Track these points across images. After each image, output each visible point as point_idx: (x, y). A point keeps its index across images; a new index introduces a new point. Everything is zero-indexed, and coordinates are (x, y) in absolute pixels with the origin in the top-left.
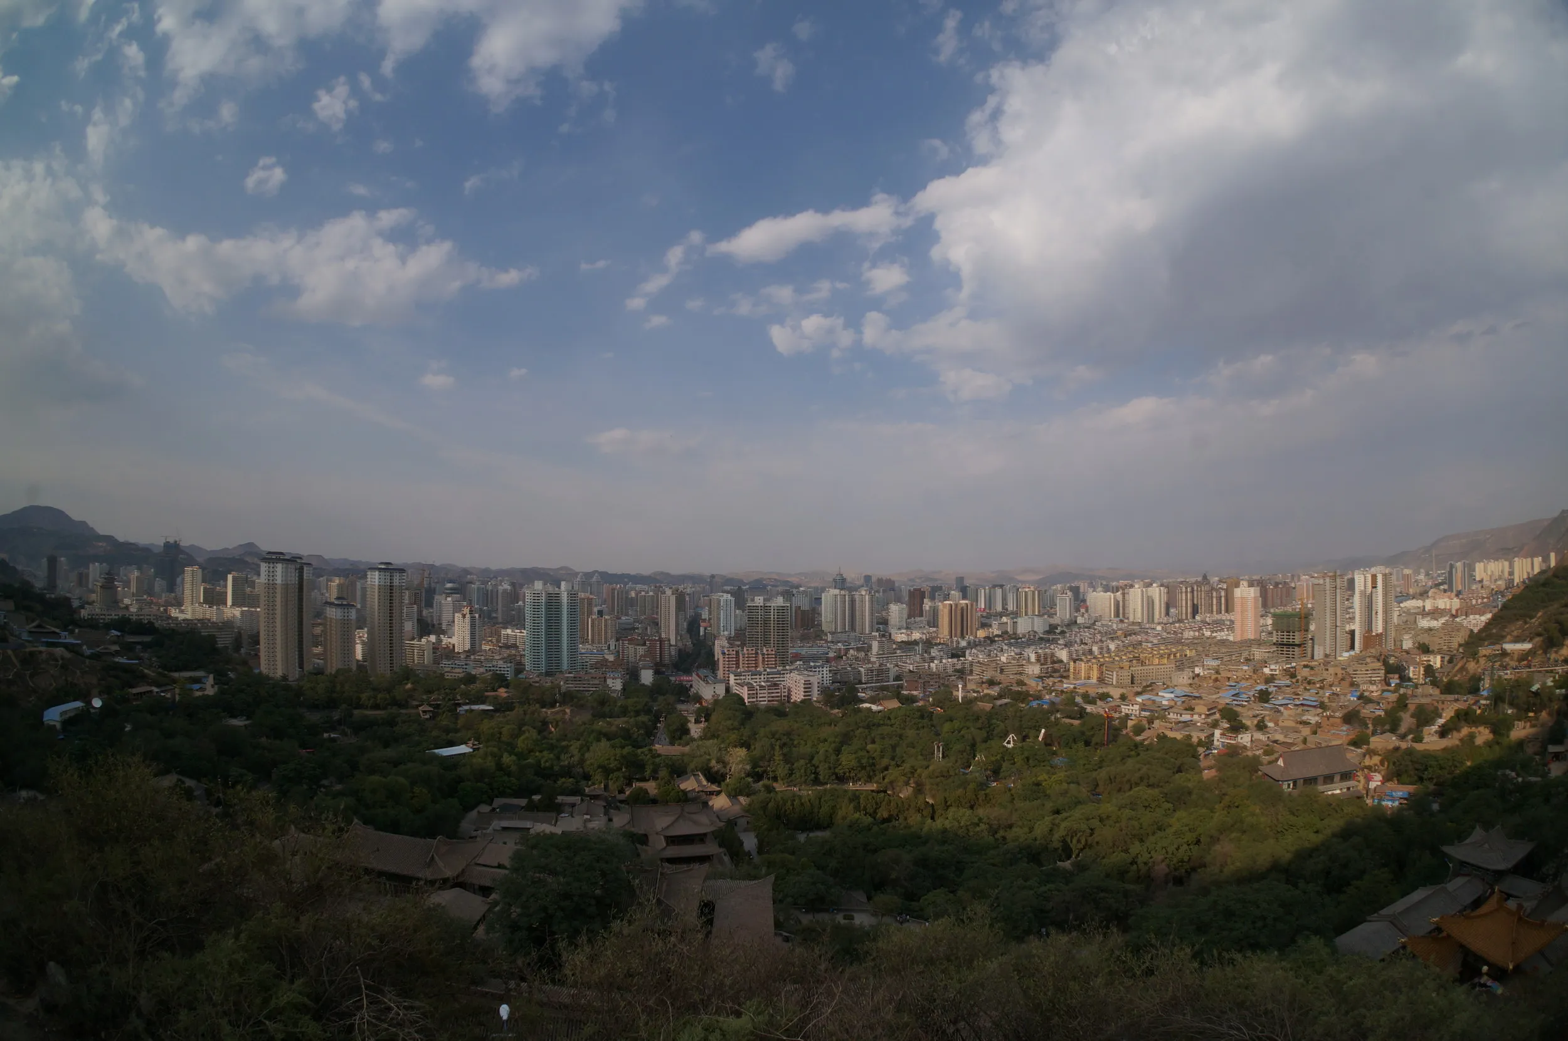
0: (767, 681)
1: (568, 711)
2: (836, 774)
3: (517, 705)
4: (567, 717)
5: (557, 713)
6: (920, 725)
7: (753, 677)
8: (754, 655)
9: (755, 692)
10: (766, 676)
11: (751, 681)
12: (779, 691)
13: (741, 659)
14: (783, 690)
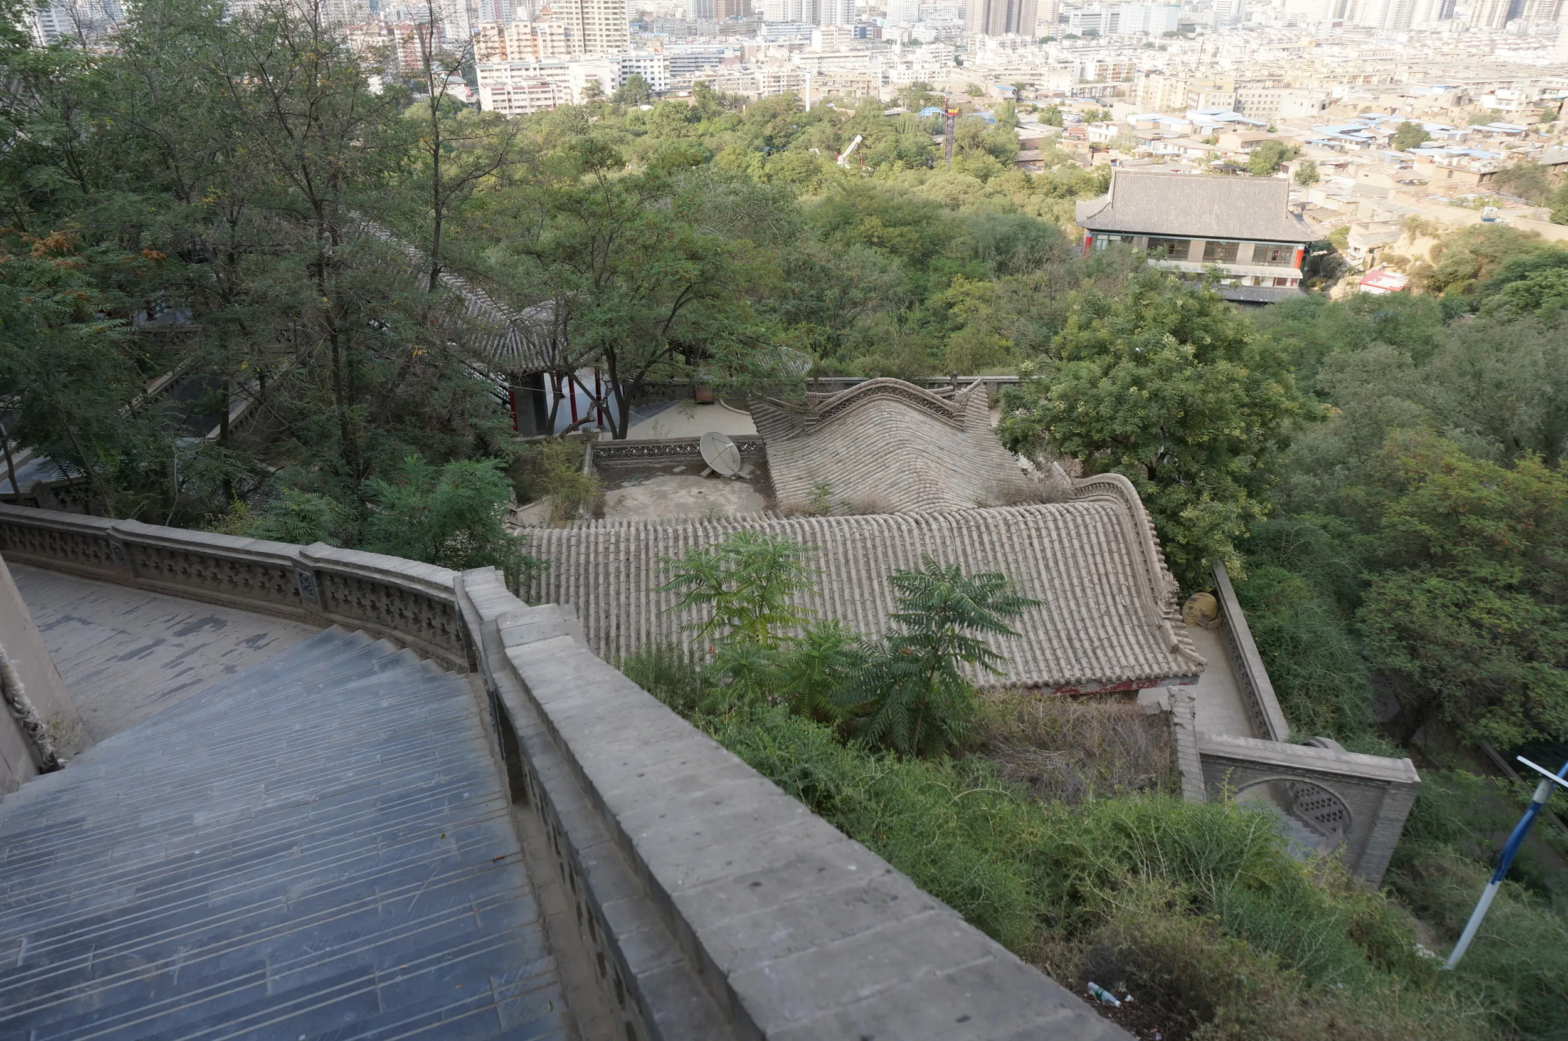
0: (532, 80)
7: (514, 73)
8: (529, 37)
9: (505, 97)
10: (538, 72)
11: (509, 81)
12: (550, 95)
13: (508, 44)
14: (557, 95)
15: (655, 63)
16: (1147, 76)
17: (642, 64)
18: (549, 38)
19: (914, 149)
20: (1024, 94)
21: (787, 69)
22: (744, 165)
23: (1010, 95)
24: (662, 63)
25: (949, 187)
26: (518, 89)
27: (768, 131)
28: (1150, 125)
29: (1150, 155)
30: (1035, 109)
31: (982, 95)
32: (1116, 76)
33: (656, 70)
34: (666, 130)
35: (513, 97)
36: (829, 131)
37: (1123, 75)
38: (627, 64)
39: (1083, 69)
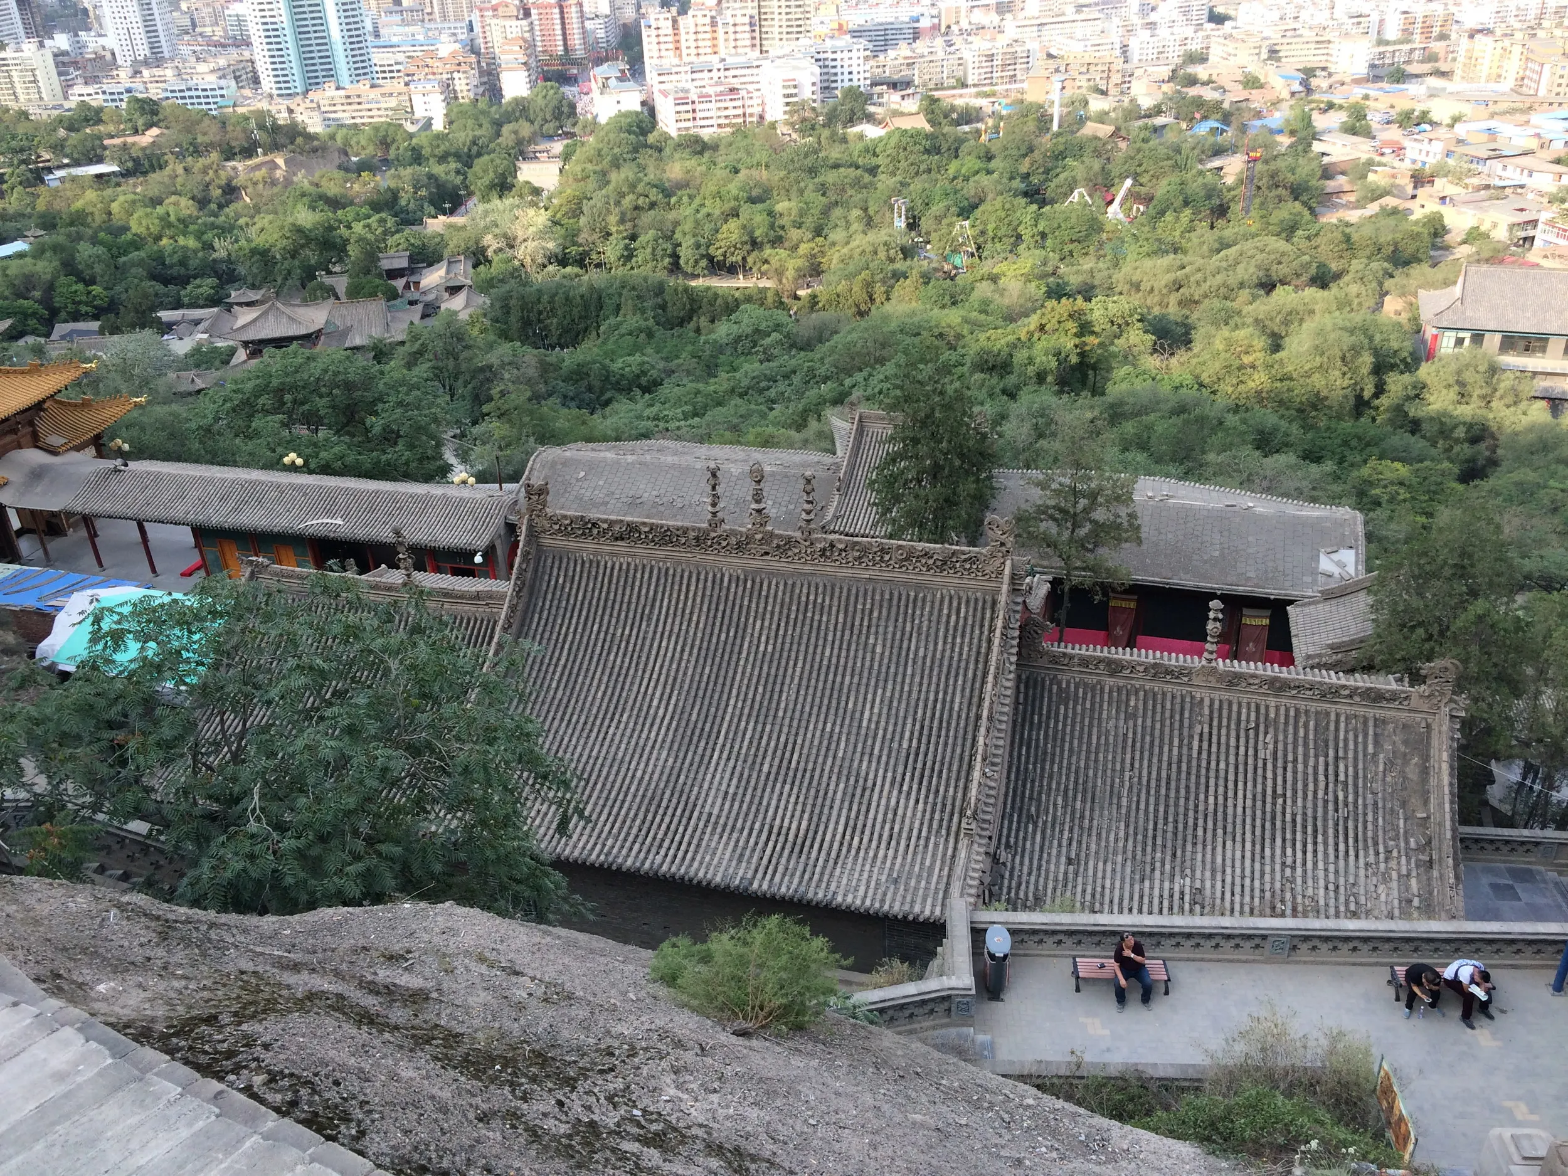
0: (717, 84)
1: (280, 161)
2: (711, 259)
3: (169, 157)
4: (279, 174)
5: (258, 167)
6: (923, 167)
7: (695, 76)
8: (708, 28)
9: (689, 107)
10: (722, 74)
11: (689, 85)
12: (739, 103)
13: (683, 37)
14: (748, 102)
15: (854, 54)
16: (1471, 37)
17: (838, 56)
18: (731, 29)
19: (1203, 193)
20: (1314, 82)
21: (1002, 41)
22: (1015, 223)
23: (1297, 87)
24: (862, 54)
25: (1260, 257)
26: (705, 98)
27: (1024, 166)
28: (1484, 137)
29: (1487, 187)
30: (1331, 106)
31: (1261, 87)
32: (1427, 28)
33: (854, 62)
34: (903, 164)
35: (698, 107)
36: (1097, 165)
37: (1436, 31)
38: (821, 56)
39: (1382, 21)
